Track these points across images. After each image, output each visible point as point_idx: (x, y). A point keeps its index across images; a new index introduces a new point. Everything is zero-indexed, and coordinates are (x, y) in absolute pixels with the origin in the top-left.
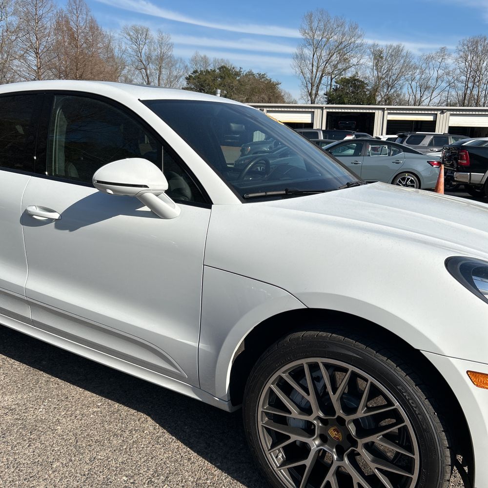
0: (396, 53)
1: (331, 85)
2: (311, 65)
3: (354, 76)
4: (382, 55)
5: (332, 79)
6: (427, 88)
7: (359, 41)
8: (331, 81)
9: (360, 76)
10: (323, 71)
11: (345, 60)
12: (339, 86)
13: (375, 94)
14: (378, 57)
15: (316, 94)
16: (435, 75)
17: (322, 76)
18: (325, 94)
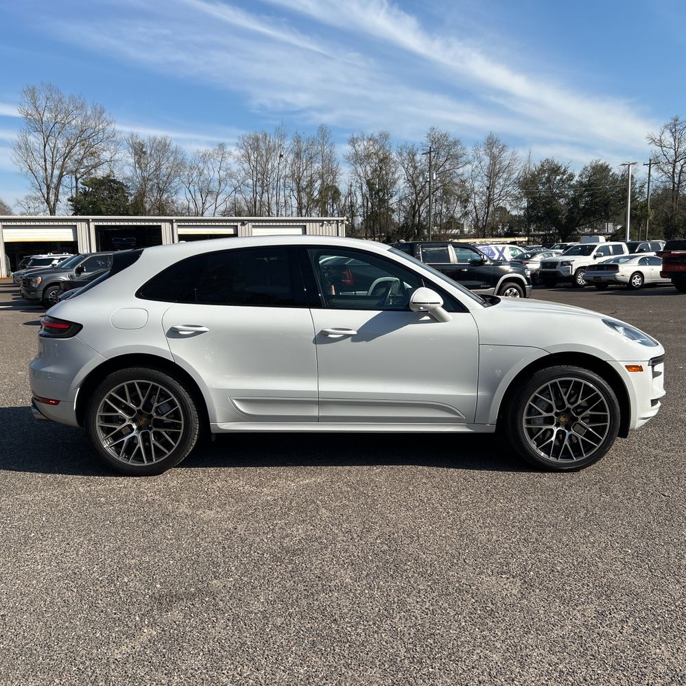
0: (162, 148)
1: (77, 187)
2: (43, 160)
3: (109, 176)
4: (144, 150)
5: (77, 180)
6: (209, 192)
7: (110, 129)
8: (77, 182)
9: (118, 176)
10: (62, 167)
11: (92, 154)
12: (87, 189)
13: (142, 201)
14: (139, 151)
15: (57, 200)
16: (217, 176)
17: (61, 176)
18: (69, 200)
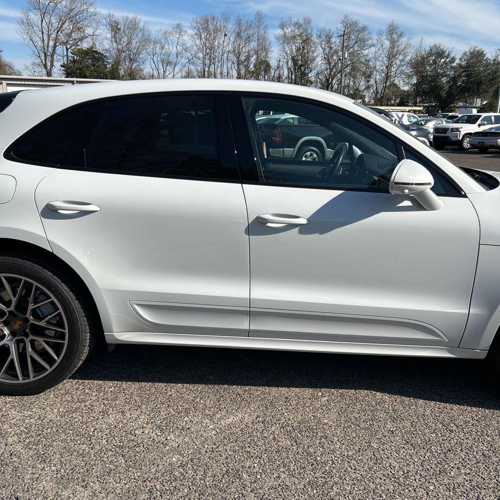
0: (133, 26)
1: (67, 56)
2: (41, 33)
3: (92, 48)
4: (119, 27)
5: (67, 50)
6: (169, 63)
7: (91, 10)
8: (67, 52)
9: (99, 48)
10: (56, 39)
11: (79, 29)
12: (76, 57)
13: (117, 68)
14: (115, 28)
15: (52, 65)
16: (175, 50)
17: (55, 46)
18: (62, 66)
